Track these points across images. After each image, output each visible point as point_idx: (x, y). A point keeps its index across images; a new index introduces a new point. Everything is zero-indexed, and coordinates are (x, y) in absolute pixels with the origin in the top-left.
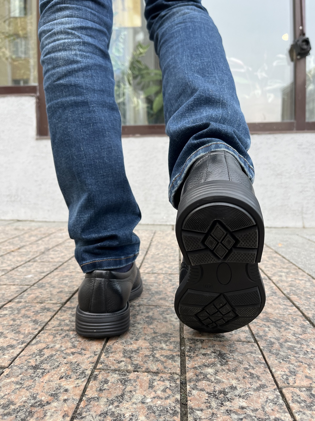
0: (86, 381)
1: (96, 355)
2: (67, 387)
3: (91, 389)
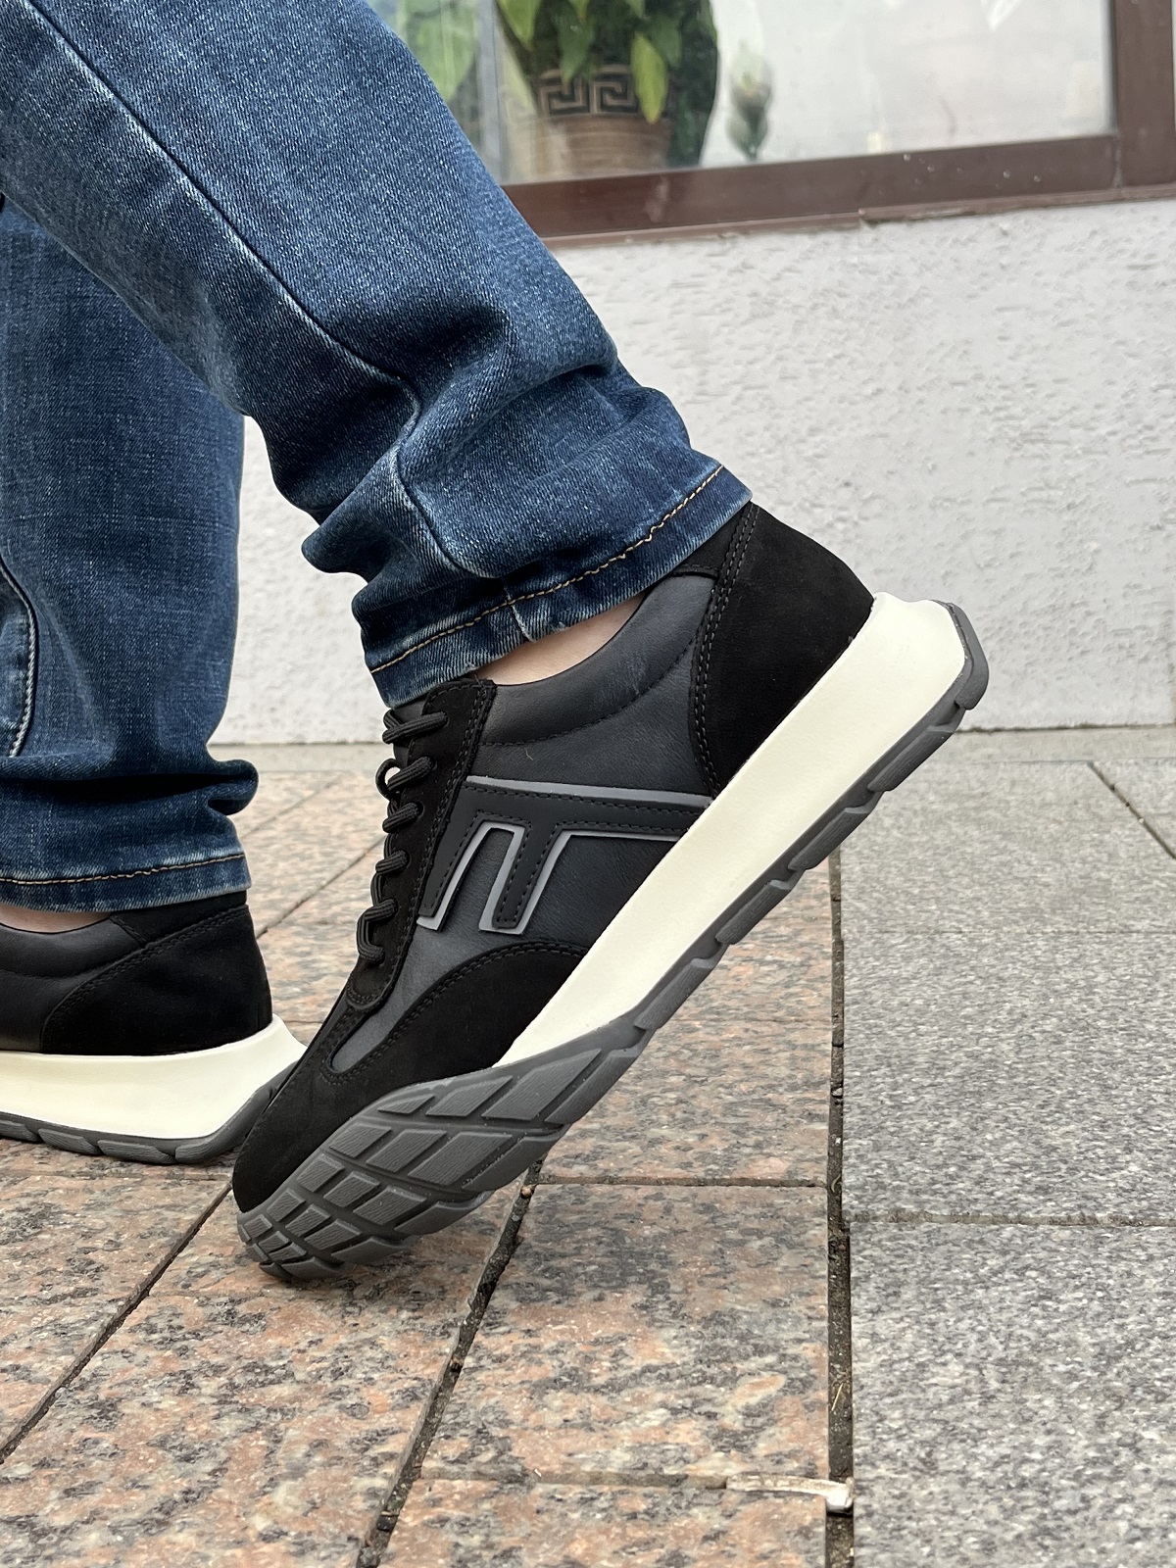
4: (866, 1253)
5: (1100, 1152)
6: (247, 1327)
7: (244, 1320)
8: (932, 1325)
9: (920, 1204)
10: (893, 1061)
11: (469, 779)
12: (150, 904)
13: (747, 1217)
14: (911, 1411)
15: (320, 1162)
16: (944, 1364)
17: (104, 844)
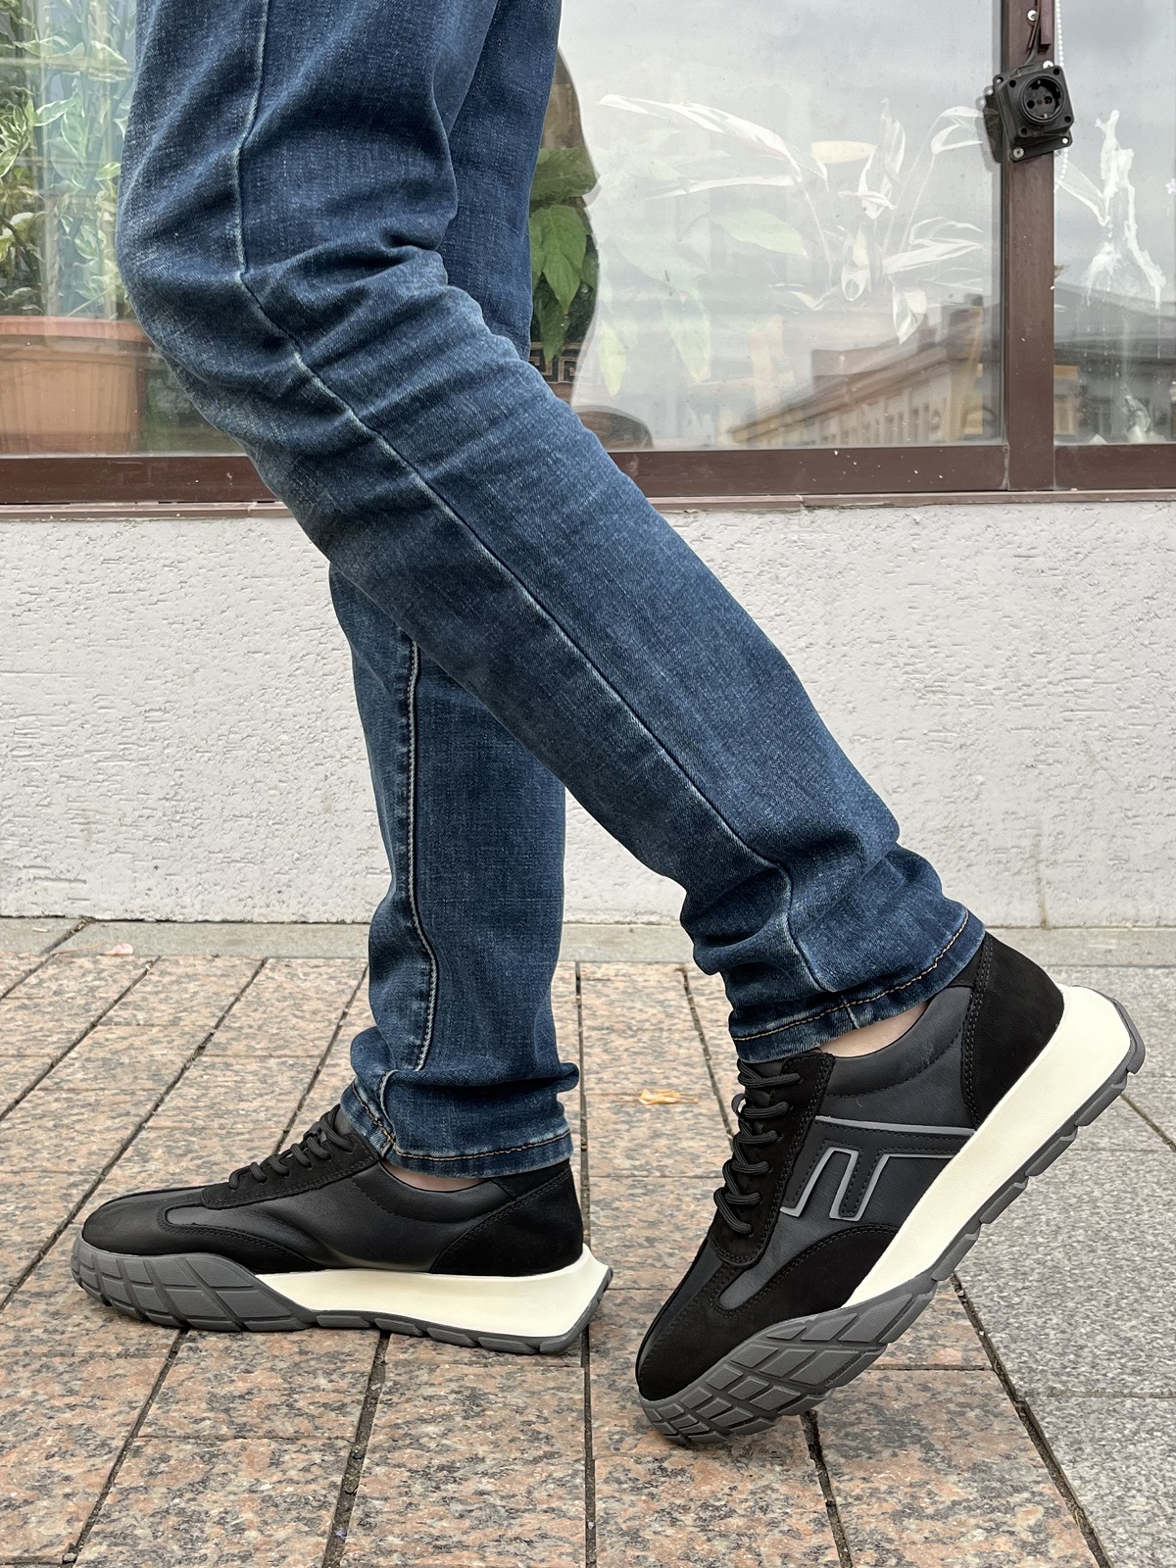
0: (115, 1460)
1: (135, 1408)
2: (68, 1472)
3: (128, 1474)
4: (1047, 1420)
5: (1161, 1342)
6: (679, 1478)
7: (675, 1473)
8: (1113, 1470)
9: (1064, 1383)
10: (988, 1267)
11: (817, 1118)
12: (521, 1171)
13: (955, 1394)
14: (1128, 1528)
15: (722, 1370)
16: (1134, 1497)
17: (492, 1129)
